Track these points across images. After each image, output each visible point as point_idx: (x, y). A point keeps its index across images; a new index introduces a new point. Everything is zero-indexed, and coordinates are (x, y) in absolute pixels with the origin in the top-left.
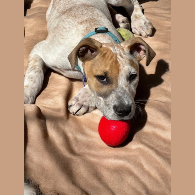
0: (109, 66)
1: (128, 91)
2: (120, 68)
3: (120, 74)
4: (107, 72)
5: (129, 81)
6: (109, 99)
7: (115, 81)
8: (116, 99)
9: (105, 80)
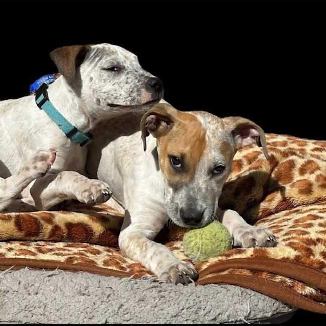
0: (190, 145)
1: (204, 190)
2: (205, 151)
3: (201, 161)
4: (184, 154)
5: (211, 175)
6: (178, 195)
7: (192, 170)
8: (185, 199)
9: (179, 165)
